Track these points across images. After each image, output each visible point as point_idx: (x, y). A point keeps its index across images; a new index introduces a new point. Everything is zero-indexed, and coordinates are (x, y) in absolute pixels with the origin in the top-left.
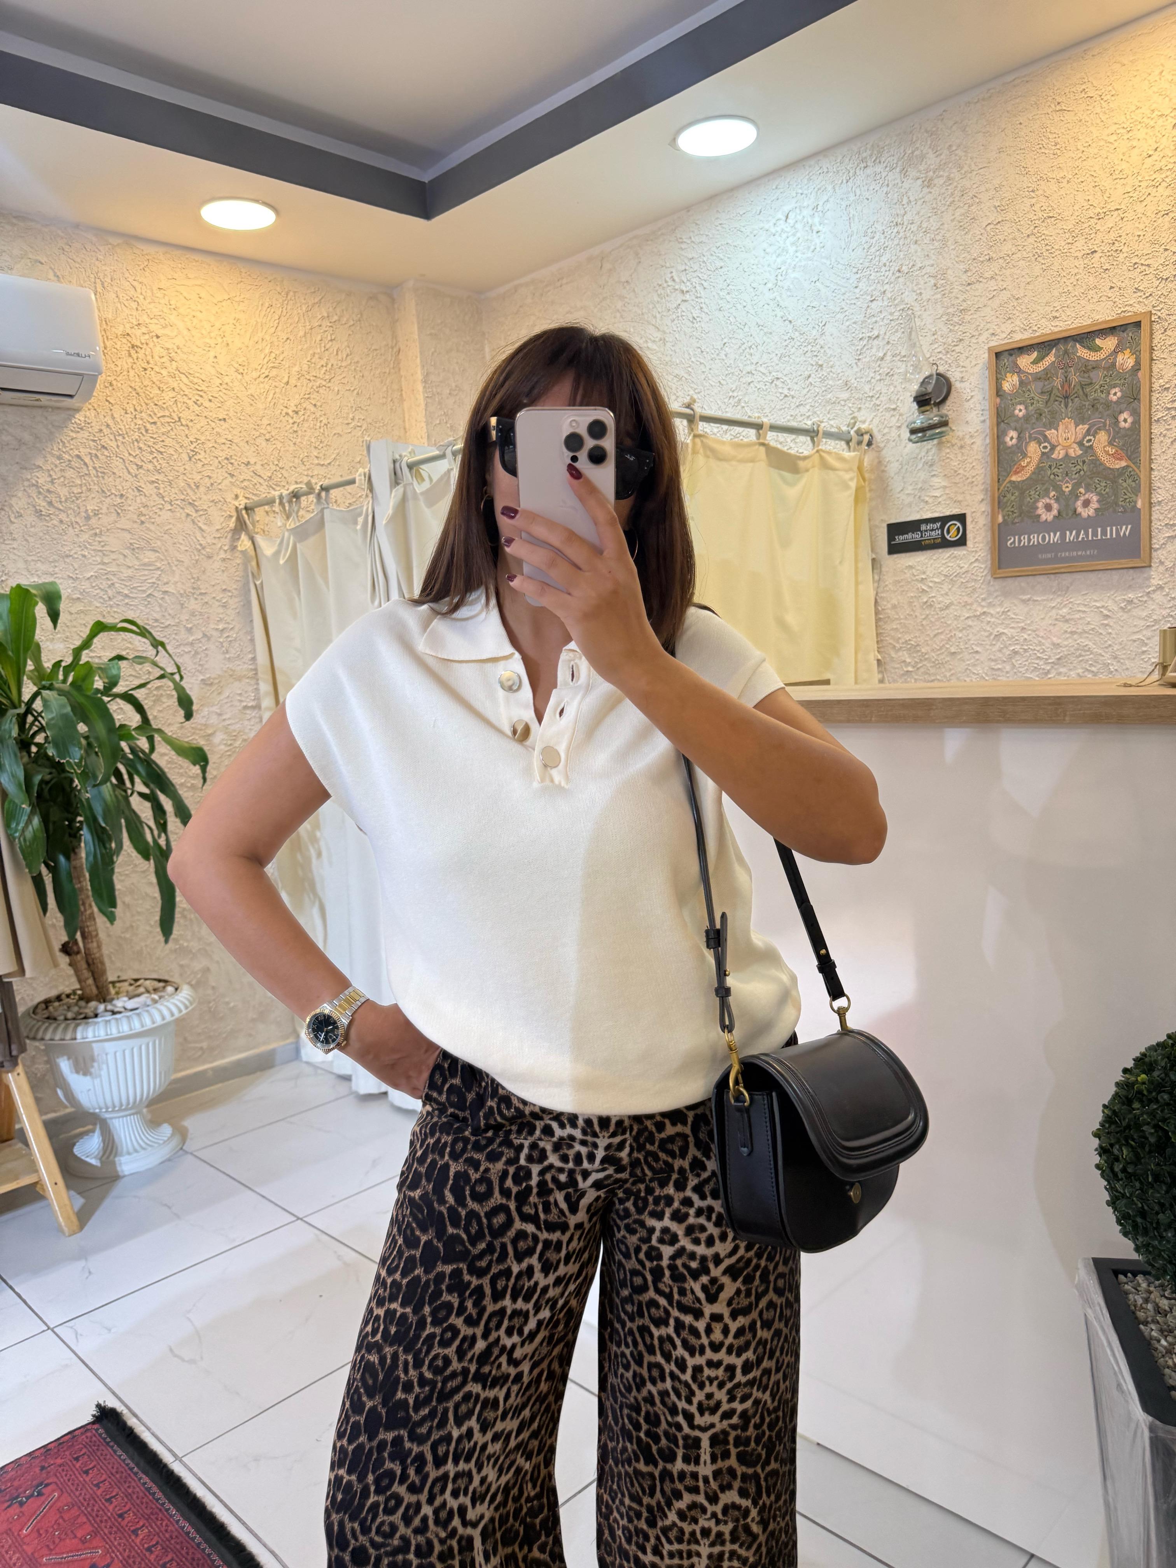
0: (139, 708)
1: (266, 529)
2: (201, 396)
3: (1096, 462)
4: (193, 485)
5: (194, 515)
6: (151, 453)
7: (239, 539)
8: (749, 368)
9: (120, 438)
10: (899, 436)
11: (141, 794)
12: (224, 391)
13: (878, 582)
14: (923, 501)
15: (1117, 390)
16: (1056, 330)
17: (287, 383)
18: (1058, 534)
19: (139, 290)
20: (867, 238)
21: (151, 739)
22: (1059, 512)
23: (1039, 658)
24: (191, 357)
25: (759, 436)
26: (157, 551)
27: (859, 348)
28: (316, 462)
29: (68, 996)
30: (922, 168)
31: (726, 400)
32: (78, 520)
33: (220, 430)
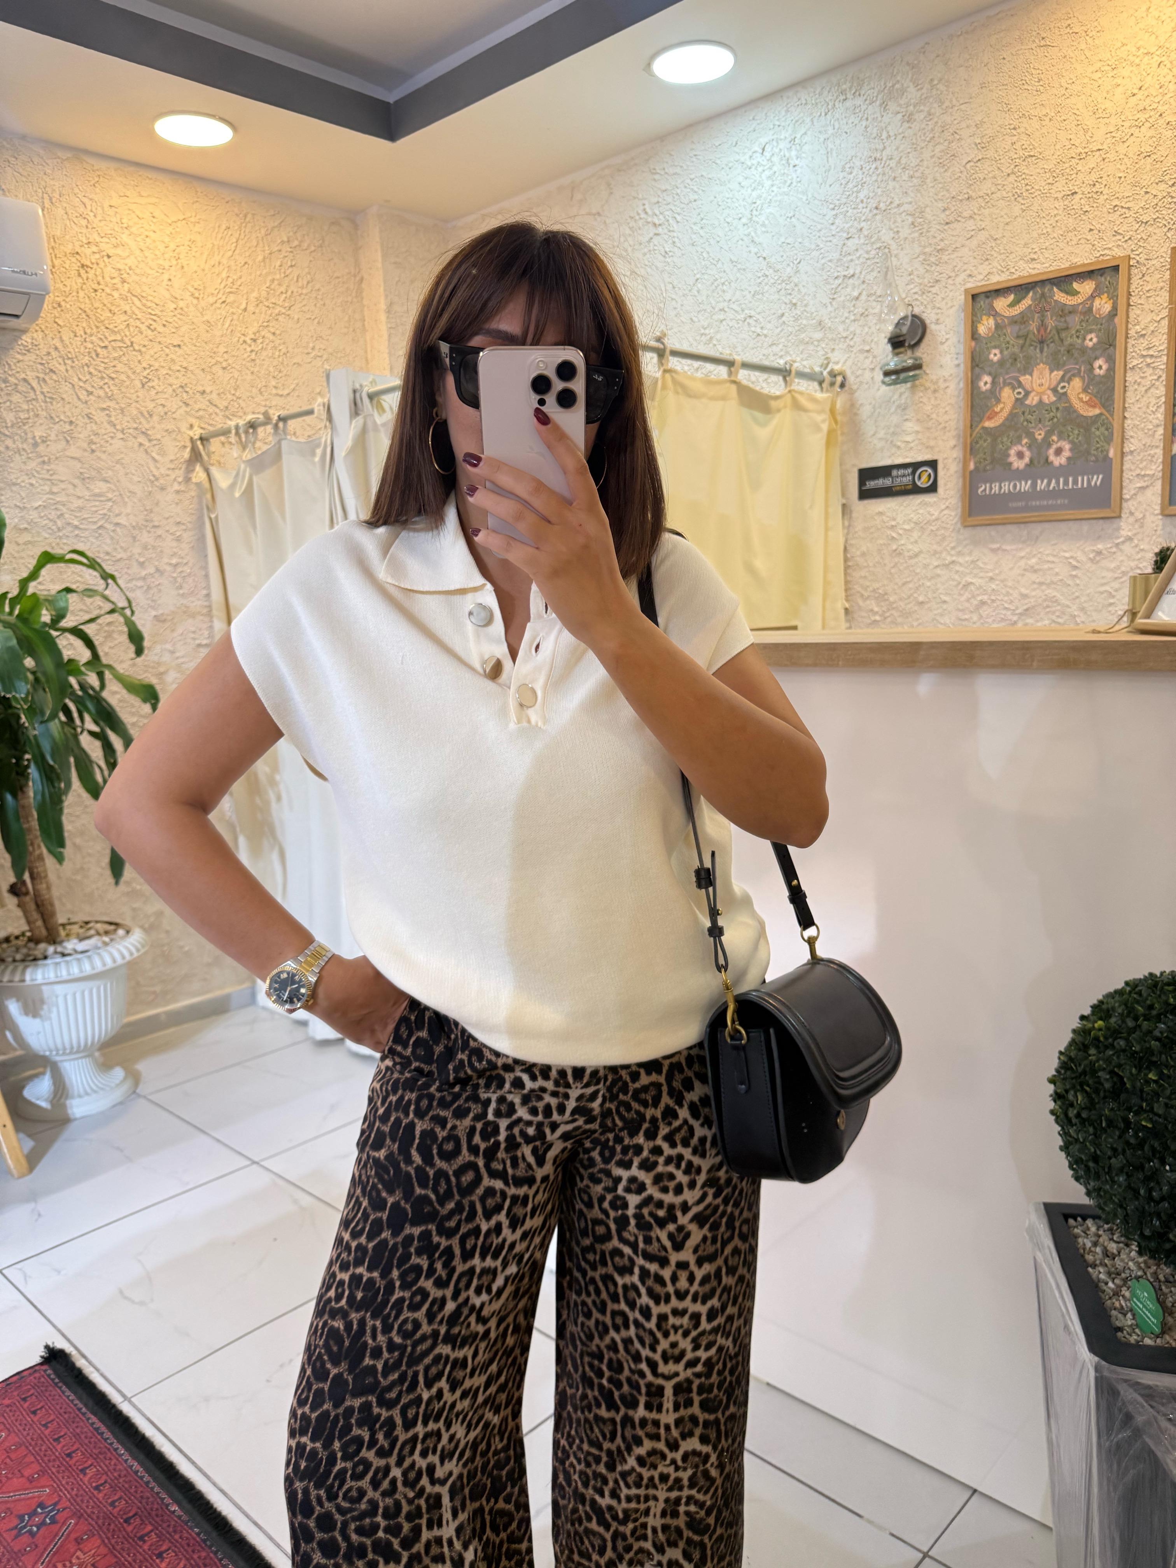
0: (89, 643)
1: (222, 460)
3: (1070, 410)
4: (146, 414)
5: (147, 444)
6: (102, 378)
7: (193, 471)
8: (721, 305)
9: (69, 362)
10: (873, 378)
11: (92, 733)
12: (179, 316)
13: (848, 528)
14: (895, 445)
15: (1093, 335)
16: (1034, 272)
17: (245, 310)
18: (1029, 482)
19: (89, 208)
20: (845, 174)
21: (101, 675)
22: (1031, 460)
23: (1006, 608)
24: (144, 279)
25: (730, 373)
26: (107, 481)
28: (274, 391)
29: (17, 938)
30: (902, 102)
31: (698, 338)
32: (25, 446)
33: (174, 357)
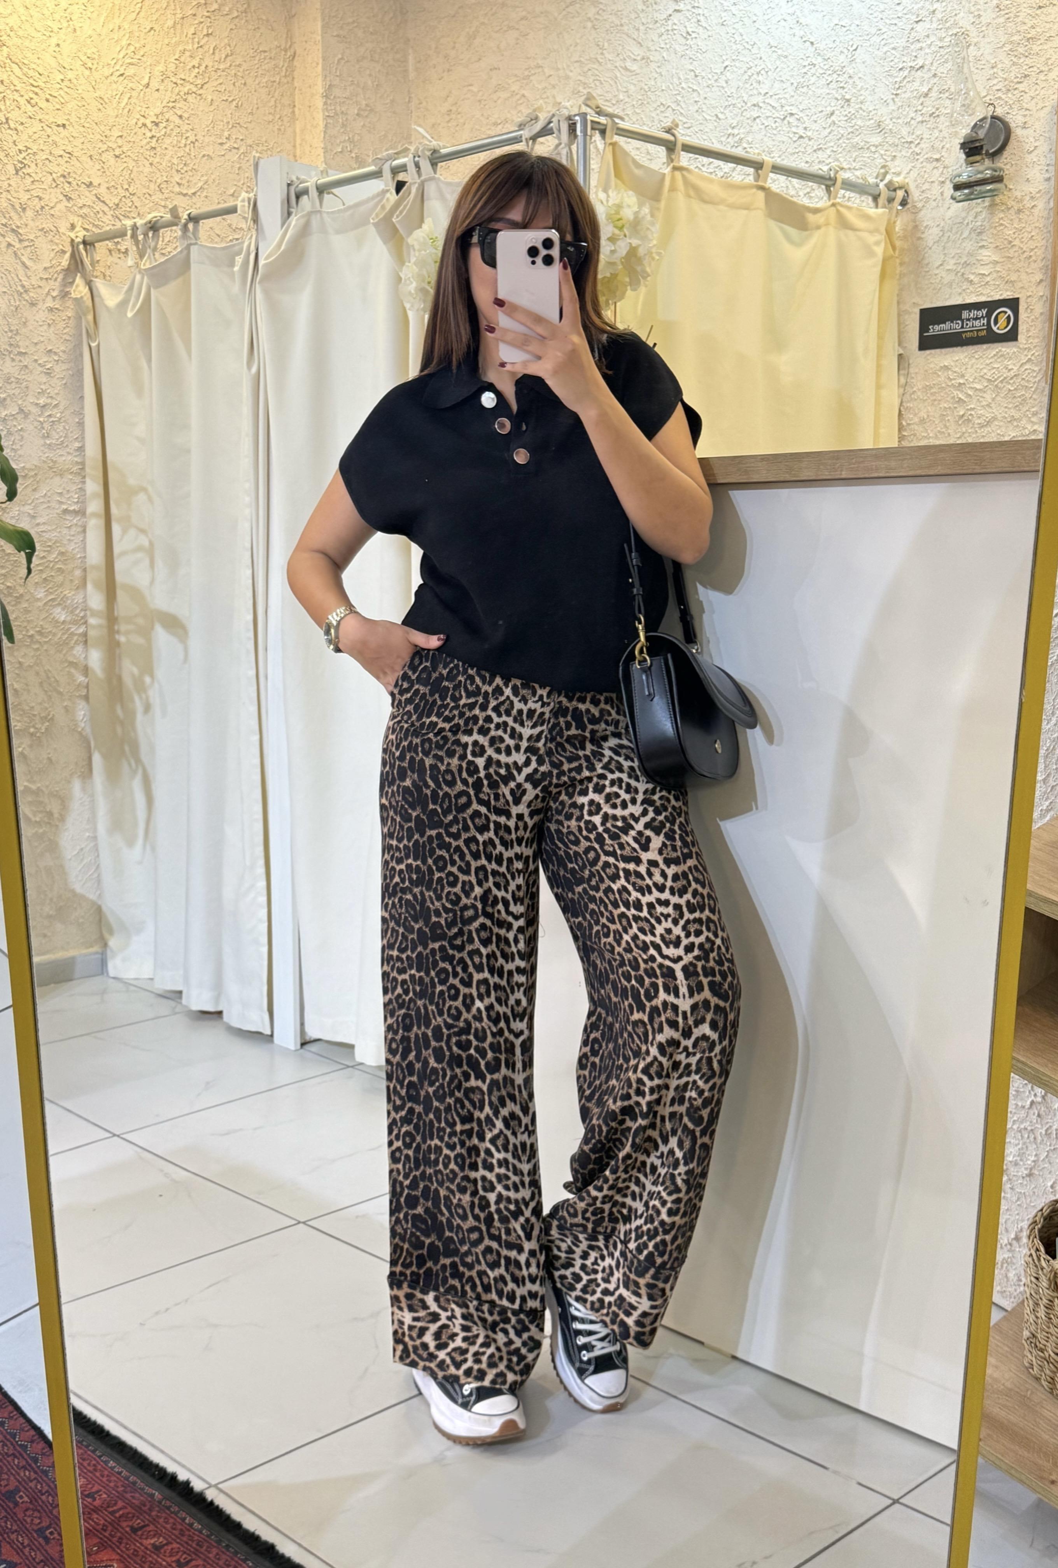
1: (108, 273)
2: (36, 94)
4: (17, 206)
5: (15, 248)
7: (72, 283)
8: (755, 100)
10: (942, 193)
12: (66, 89)
13: (905, 387)
14: (967, 279)
17: (147, 86)
24: (27, 43)
25: (757, 176)
27: (898, 80)
28: (177, 189)
31: (723, 139)
33: (57, 139)
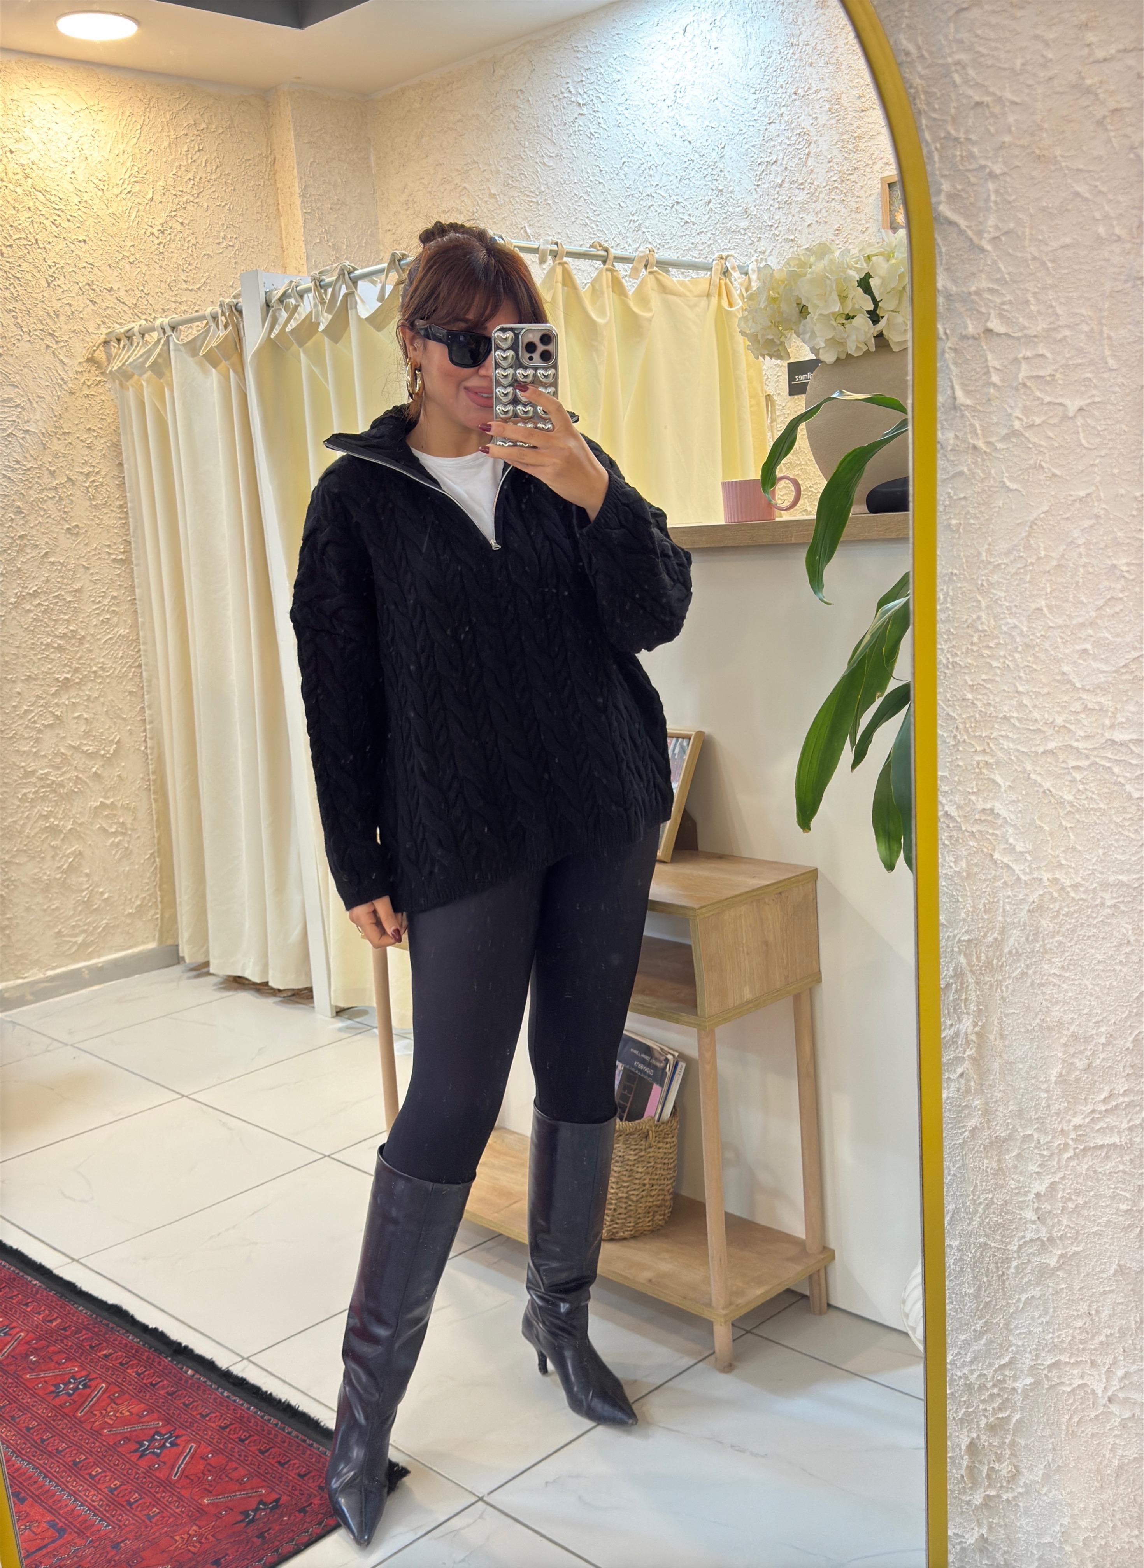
2: (59, 216)
4: (52, 314)
5: (55, 346)
6: (8, 278)
8: (649, 191)
12: (83, 209)
17: (152, 199)
20: (765, 58)
24: (48, 173)
27: (758, 173)
28: (184, 286)
31: (626, 225)
33: (79, 253)
